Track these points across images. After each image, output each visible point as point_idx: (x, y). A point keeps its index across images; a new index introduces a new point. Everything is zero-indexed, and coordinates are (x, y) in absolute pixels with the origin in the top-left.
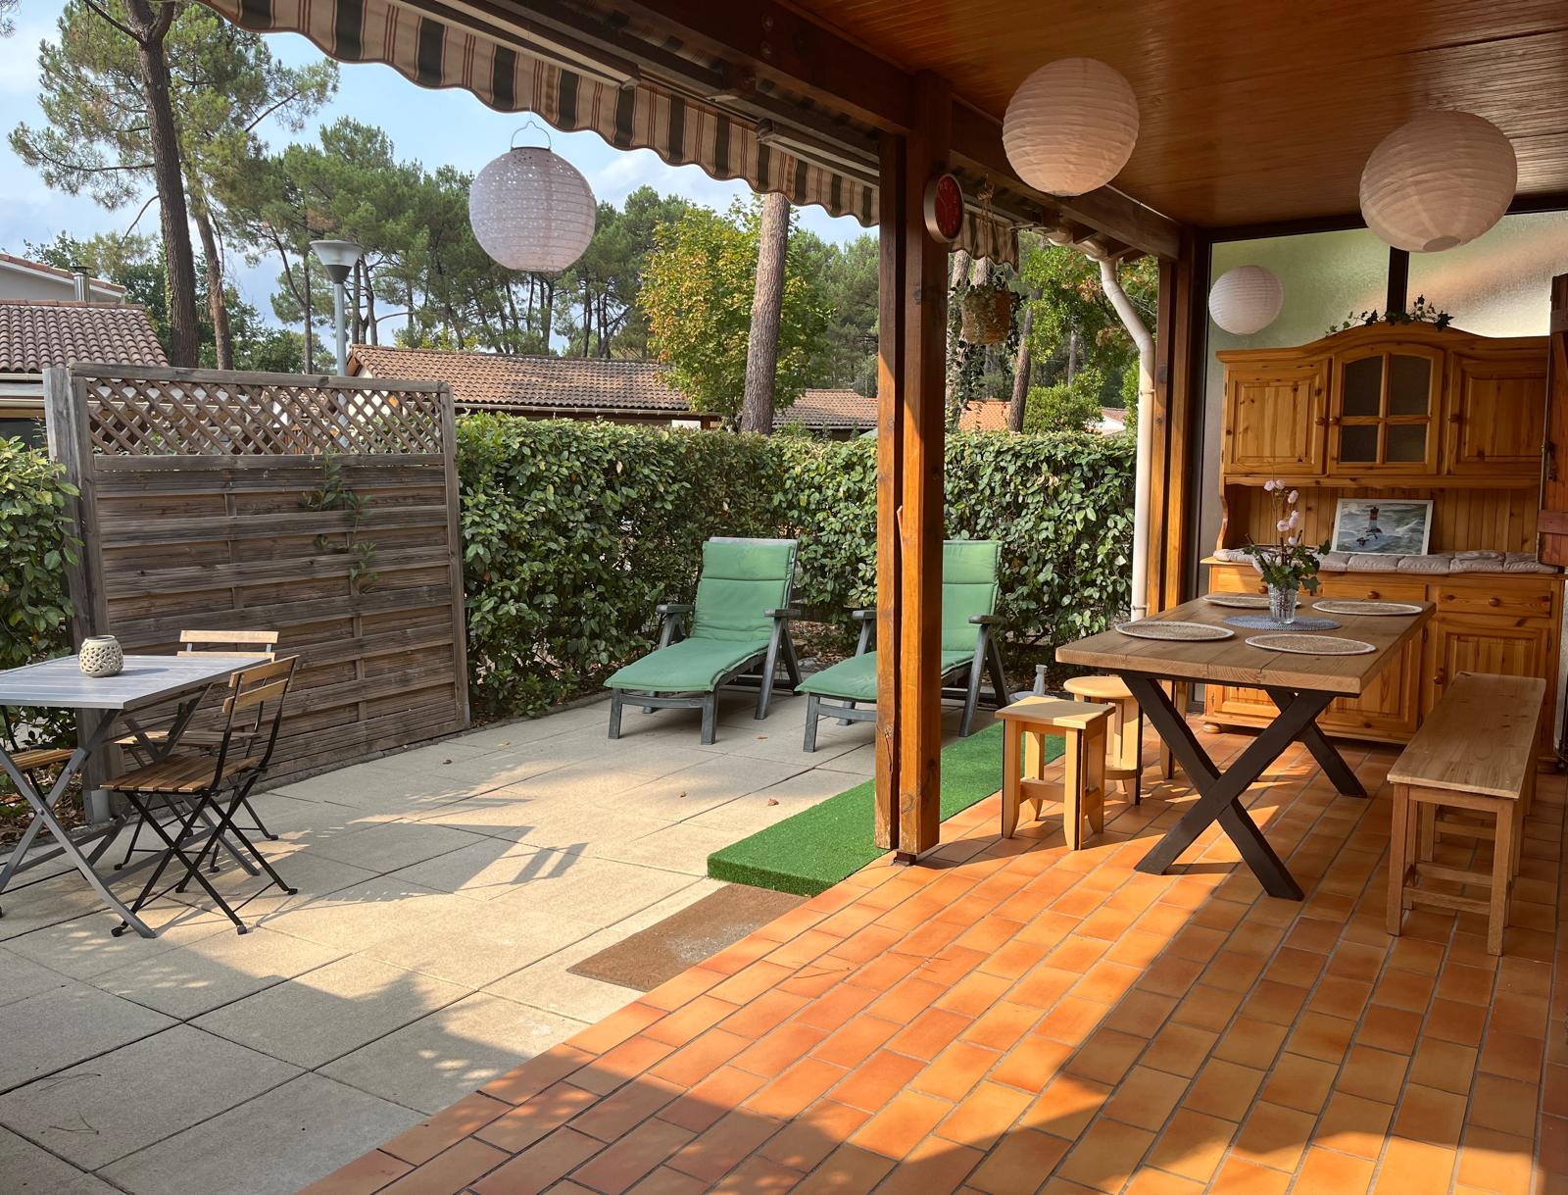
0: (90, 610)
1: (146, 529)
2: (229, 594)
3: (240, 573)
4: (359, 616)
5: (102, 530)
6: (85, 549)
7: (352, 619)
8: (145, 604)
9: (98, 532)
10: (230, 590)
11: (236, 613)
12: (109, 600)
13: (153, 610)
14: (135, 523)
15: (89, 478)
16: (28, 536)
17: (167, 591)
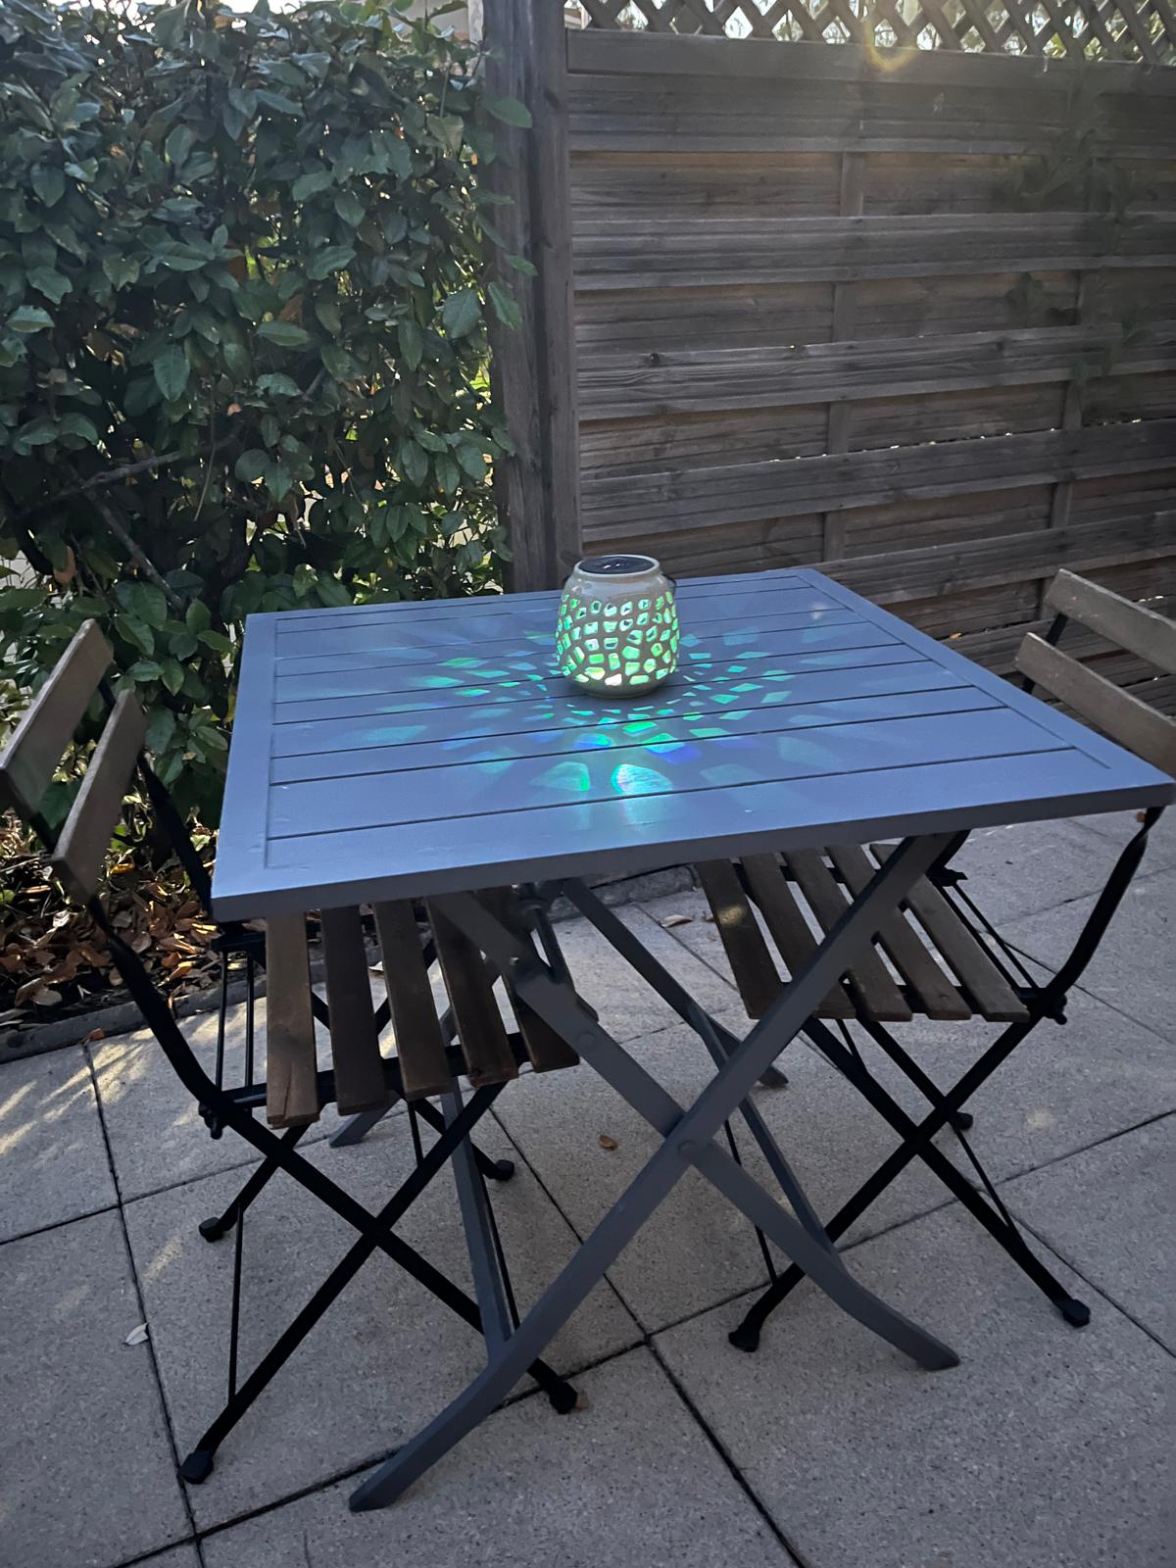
0: (543, 444)
1: (673, 242)
2: (821, 418)
3: (852, 367)
4: (1071, 480)
5: (577, 241)
6: (539, 284)
7: (1053, 487)
8: (653, 433)
9: (568, 245)
10: (827, 406)
11: (830, 464)
12: (584, 424)
13: (671, 451)
14: (647, 224)
15: (556, 90)
16: (405, 245)
17: (701, 406)
